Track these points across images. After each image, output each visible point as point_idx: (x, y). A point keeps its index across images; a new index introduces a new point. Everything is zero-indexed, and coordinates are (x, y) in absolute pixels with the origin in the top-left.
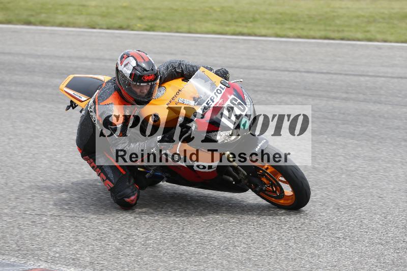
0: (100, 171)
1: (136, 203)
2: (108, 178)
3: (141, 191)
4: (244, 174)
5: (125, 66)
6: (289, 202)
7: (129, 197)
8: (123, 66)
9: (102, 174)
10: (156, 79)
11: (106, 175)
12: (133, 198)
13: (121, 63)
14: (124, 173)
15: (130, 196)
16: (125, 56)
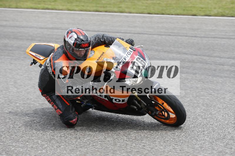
1: (76, 123)
2: (58, 108)
3: (79, 116)
4: (144, 105)
5: (70, 38)
6: (172, 121)
7: (72, 120)
8: (68, 38)
9: (55, 105)
10: (89, 46)
12: (74, 120)
13: (68, 36)
14: (69, 104)
16: (70, 32)
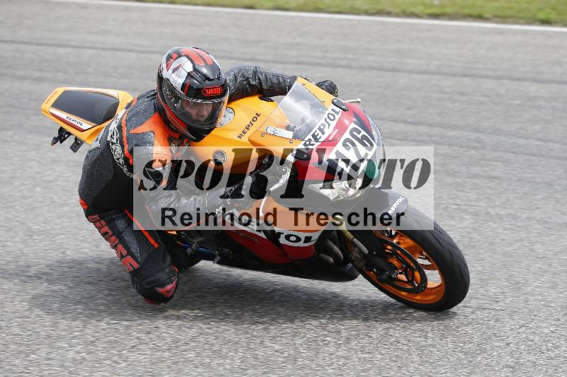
0: (117, 241)
2: (130, 253)
4: (361, 252)
5: (174, 71)
6: (431, 298)
7: (163, 286)
8: (170, 71)
9: (120, 246)
10: (223, 95)
11: (127, 248)
12: (169, 287)
13: (168, 65)
14: (156, 246)
15: (166, 284)
16: (175, 56)
